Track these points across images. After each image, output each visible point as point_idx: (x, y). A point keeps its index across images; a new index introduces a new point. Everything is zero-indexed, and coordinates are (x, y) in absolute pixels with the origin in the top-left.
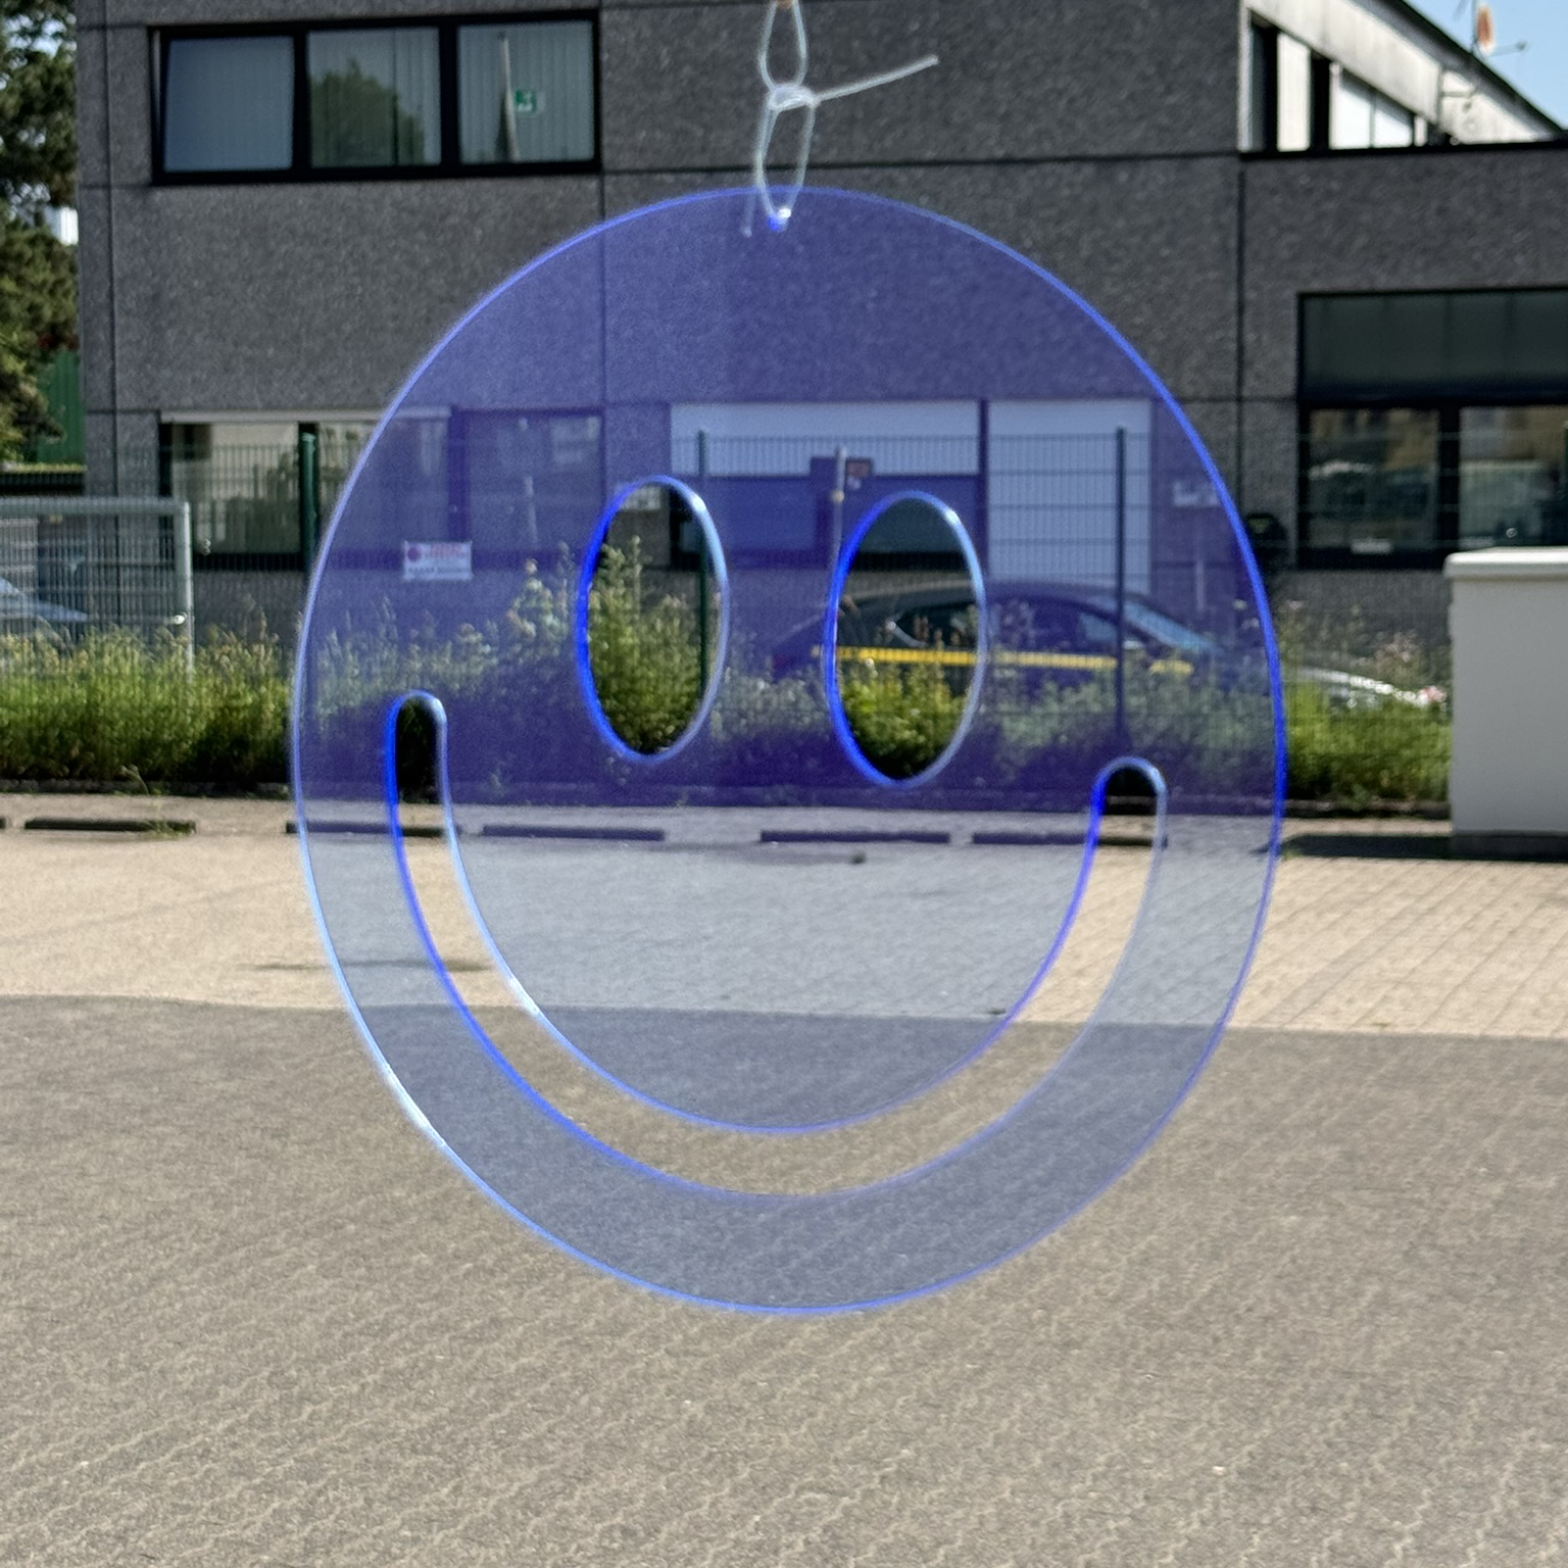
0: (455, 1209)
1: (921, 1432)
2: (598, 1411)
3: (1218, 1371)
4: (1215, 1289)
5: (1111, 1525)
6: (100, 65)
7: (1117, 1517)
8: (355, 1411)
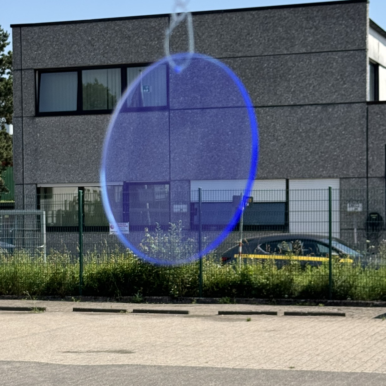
6: (20, 81)
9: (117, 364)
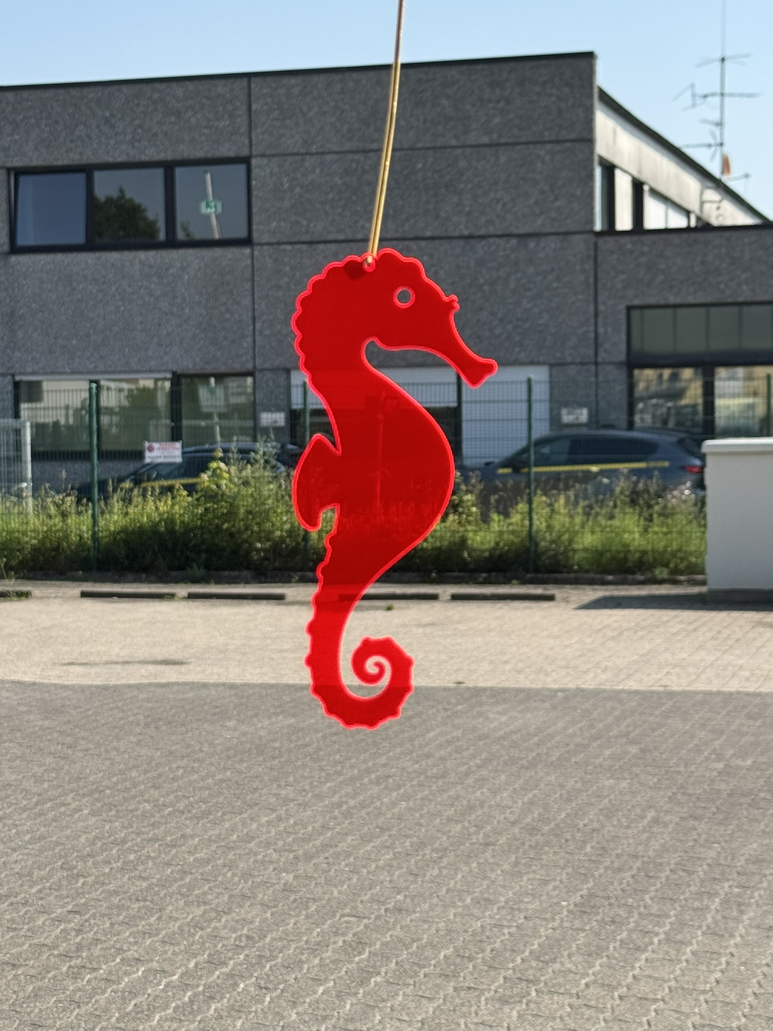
0: (164, 782)
1: (407, 888)
2: (237, 879)
3: (567, 856)
4: (568, 815)
5: (506, 931)
7: (508, 927)
8: (107, 881)
9: (158, 681)
